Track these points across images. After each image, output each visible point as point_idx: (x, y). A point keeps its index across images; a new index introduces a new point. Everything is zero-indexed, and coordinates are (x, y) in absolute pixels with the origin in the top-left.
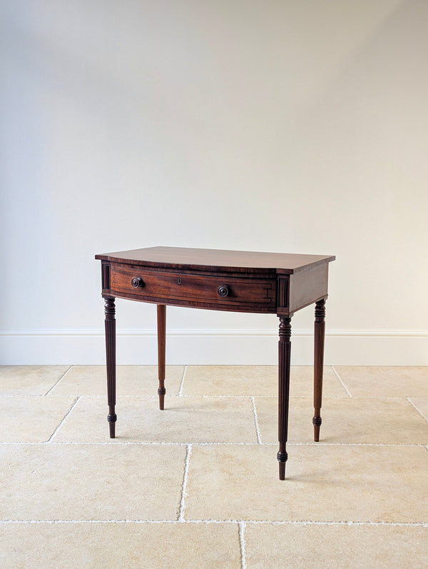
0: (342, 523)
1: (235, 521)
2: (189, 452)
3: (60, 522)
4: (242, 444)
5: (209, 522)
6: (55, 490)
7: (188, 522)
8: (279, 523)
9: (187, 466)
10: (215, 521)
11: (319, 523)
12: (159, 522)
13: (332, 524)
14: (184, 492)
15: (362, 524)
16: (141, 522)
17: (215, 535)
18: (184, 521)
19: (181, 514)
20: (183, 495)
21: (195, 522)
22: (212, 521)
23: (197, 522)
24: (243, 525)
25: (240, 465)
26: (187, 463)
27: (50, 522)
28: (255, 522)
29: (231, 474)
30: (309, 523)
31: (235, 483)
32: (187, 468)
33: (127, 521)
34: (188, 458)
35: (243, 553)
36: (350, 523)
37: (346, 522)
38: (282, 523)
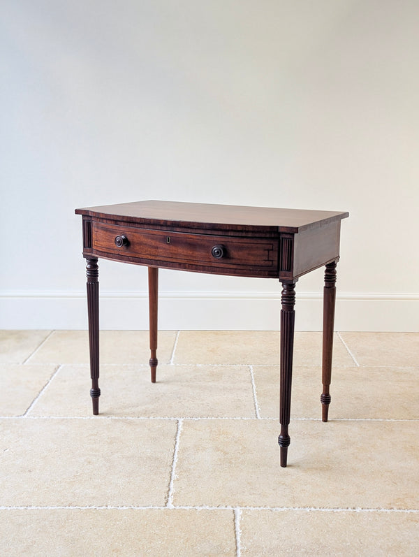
0: (350, 509)
1: (230, 508)
2: (180, 427)
3: (33, 508)
4: (239, 418)
5: (201, 508)
6: (30, 471)
7: (178, 508)
8: (279, 509)
9: (178, 444)
10: (207, 507)
11: (323, 510)
12: (145, 508)
13: (338, 510)
14: (173, 473)
15: (371, 510)
16: (124, 508)
17: (208, 524)
18: (174, 507)
19: (170, 499)
20: (173, 478)
21: (185, 508)
22: (204, 508)
23: (188, 508)
24: (239, 511)
25: (236, 442)
26: (178, 440)
27: (23, 508)
28: (252, 508)
29: (226, 453)
30: (313, 509)
31: (230, 463)
32: (177, 446)
33: (109, 507)
34: (179, 435)
35: (239, 545)
36: (358, 510)
37: (354, 508)
38: (282, 510)
